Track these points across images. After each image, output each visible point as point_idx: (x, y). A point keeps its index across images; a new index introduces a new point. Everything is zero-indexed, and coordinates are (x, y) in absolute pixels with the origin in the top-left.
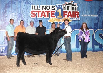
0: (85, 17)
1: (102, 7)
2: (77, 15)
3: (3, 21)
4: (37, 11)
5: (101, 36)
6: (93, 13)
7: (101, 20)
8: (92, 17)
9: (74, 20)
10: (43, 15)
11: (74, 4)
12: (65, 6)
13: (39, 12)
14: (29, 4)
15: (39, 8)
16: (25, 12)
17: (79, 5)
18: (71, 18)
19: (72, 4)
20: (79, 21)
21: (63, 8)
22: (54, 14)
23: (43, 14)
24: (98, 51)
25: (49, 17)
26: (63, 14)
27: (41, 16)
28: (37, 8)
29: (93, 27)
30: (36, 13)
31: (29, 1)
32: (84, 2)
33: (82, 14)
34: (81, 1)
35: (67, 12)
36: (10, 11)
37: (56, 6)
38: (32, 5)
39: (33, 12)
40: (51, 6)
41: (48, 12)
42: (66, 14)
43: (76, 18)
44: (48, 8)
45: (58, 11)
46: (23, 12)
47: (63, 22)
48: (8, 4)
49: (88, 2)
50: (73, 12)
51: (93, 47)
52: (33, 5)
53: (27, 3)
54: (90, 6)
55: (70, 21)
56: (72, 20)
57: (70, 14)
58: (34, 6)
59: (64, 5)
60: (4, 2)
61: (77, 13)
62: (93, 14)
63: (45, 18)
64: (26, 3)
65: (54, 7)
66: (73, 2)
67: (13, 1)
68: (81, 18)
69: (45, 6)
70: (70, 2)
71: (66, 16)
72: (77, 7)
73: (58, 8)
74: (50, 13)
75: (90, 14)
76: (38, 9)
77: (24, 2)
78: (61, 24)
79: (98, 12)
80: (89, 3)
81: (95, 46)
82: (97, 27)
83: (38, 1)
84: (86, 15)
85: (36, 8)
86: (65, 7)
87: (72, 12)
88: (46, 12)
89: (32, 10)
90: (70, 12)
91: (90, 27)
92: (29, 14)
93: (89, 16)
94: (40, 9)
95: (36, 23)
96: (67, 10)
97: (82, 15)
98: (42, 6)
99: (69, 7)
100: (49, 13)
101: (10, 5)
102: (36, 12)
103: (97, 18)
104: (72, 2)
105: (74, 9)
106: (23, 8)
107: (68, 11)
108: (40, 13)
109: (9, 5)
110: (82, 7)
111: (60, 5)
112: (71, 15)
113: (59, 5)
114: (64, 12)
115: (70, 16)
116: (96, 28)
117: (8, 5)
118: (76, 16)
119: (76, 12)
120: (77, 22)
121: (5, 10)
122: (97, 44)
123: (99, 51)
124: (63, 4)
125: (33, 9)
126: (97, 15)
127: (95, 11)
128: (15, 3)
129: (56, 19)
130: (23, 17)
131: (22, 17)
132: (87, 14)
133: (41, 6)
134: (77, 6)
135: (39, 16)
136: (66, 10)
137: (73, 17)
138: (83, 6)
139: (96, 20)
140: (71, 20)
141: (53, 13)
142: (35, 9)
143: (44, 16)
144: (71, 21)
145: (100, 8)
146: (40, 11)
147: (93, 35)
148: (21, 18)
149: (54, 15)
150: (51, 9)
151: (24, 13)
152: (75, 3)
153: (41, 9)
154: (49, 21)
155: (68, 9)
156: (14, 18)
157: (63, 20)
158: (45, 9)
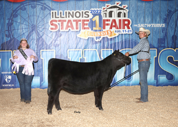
1: (173, 10)
2: (128, 25)
3: (8, 37)
5: (170, 59)
6: (156, 21)
7: (171, 33)
8: (154, 28)
10: (70, 27)
13: (62, 22)
14: (47, 10)
15: (63, 15)
16: (41, 22)
17: (131, 8)
18: (117, 30)
19: (118, 7)
20: (131, 34)
23: (70, 24)
27: (67, 28)
28: (59, 16)
29: (156, 45)
31: (47, 5)
32: (139, 4)
33: (137, 24)
34: (134, 3)
36: (19, 21)
38: (52, 11)
40: (82, 12)
42: (108, 24)
43: (124, 30)
44: (78, 15)
45: (94, 20)
46: (38, 22)
47: (102, 37)
48: (15, 11)
49: (147, 3)
50: (120, 20)
52: (54, 11)
54: (151, 10)
57: (114, 24)
58: (55, 13)
59: (104, 9)
60: (10, 8)
62: (156, 23)
63: (72, 31)
64: (42, 8)
65: (87, 13)
66: (120, 3)
67: (22, 6)
68: (134, 30)
69: (73, 12)
70: (114, 4)
73: (94, 15)
74: (81, 22)
75: (150, 23)
76: (61, 17)
78: (100, 40)
79: (166, 19)
80: (148, 5)
81: (160, 77)
82: (162, 45)
83: (61, 5)
84: (143, 25)
86: (106, 12)
87: (117, 20)
88: (74, 21)
89: (52, 19)
90: (115, 20)
92: (48, 26)
93: (149, 25)
94: (64, 17)
95: (58, 39)
96: (109, 17)
98: (67, 11)
100: (79, 22)
101: (18, 12)
103: (163, 29)
105: (122, 15)
106: (38, 17)
107: (111, 19)
110: (136, 12)
111: (97, 9)
113: (96, 9)
114: (104, 21)
116: (162, 47)
117: (15, 13)
118: (126, 27)
120: (127, 36)
121: (10, 21)
122: (164, 73)
123: (167, 86)
124: (103, 7)
125: (53, 17)
126: (164, 25)
127: (160, 17)
129: (91, 33)
131: (37, 31)
132: (145, 23)
133: (66, 12)
134: (128, 10)
137: (120, 28)
138: (138, 10)
139: (161, 33)
140: (116, 33)
142: (56, 17)
143: (71, 29)
144: (116, 36)
147: (156, 59)
148: (34, 32)
151: (39, 24)
152: (123, 5)
153: (66, 17)
154: (80, 35)
156: (24, 32)
157: (102, 34)
158: (73, 17)
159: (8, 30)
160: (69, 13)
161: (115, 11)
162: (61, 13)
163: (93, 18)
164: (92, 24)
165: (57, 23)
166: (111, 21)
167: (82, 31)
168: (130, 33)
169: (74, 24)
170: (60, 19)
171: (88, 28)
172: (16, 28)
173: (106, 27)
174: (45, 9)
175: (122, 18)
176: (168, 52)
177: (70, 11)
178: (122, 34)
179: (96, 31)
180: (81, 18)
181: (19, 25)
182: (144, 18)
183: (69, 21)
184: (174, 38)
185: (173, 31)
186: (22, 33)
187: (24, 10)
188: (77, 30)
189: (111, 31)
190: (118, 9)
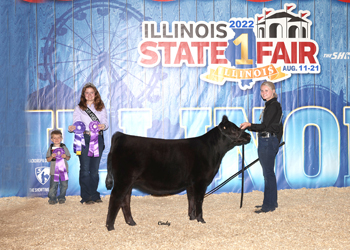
0: (339, 61)
2: (310, 55)
3: (45, 80)
9: (299, 71)
10: (184, 57)
11: (299, 15)
13: (168, 46)
14: (133, 19)
15: (170, 31)
16: (121, 47)
17: (318, 18)
18: (287, 65)
19: (289, 16)
20: (318, 75)
21: (255, 30)
22: (222, 53)
23: (184, 52)
25: (205, 64)
26: (257, 52)
27: (178, 61)
28: (161, 33)
30: (160, 51)
31: (133, 9)
32: (336, 8)
33: (328, 52)
34: (323, 5)
35: (270, 44)
36: (70, 43)
37: (229, 24)
38: (144, 23)
39: (149, 49)
40: (212, 26)
43: (303, 65)
44: (202, 31)
45: (236, 43)
46: (114, 46)
47: (255, 80)
48: (61, 20)
50: (294, 45)
52: (149, 23)
53: (126, 15)
55: (284, 75)
56: (288, 74)
57: (281, 53)
58: (152, 25)
59: (259, 19)
60: (49, 14)
61: (307, 49)
63: (190, 67)
64: (121, 16)
65: (221, 28)
66: (294, 6)
67: (78, 9)
68: (324, 65)
69: (191, 25)
70: (282, 8)
72: (307, 25)
73: (239, 32)
74: (209, 48)
76: (165, 36)
78: (250, 87)
83: (165, 9)
84: (342, 56)
85: (158, 31)
86: (263, 26)
88: (194, 44)
89: (145, 40)
90: (282, 43)
92: (136, 54)
94: (171, 37)
95: (158, 85)
96: (271, 36)
97: (328, 56)
98: (179, 23)
99: (279, 28)
100: (205, 48)
101: (67, 23)
102: (158, 48)
104: (288, 8)
105: (298, 32)
106: (114, 34)
107: (275, 41)
108: (174, 51)
109: (64, 23)
110: (328, 26)
111: (245, 19)
112: (284, 57)
113: (241, 20)
114: (260, 45)
115: (281, 58)
117: (61, 26)
119: (303, 45)
120: (308, 78)
121: (50, 43)
124: (257, 15)
125: (147, 36)
128: (84, 16)
129: (230, 71)
130: (114, 67)
131: (111, 67)
132: (347, 51)
133: (176, 26)
134: (310, 23)
136: (267, 39)
137: (294, 61)
138: (332, 21)
140: (286, 72)
141: (219, 48)
142: (153, 36)
143: (186, 61)
144: (285, 78)
146: (174, 44)
148: (104, 68)
149: (223, 57)
150: (212, 36)
151: (116, 51)
152: (301, 12)
153: (176, 36)
154: (207, 77)
155: (273, 34)
156: (81, 68)
157: (255, 73)
158: (191, 35)
159: (45, 64)
160: (183, 27)
161: (284, 24)
162: (164, 27)
163: (235, 38)
164: (234, 52)
165: (155, 50)
166: (275, 45)
167: (212, 67)
168: (316, 72)
169: (194, 51)
170: (163, 39)
171: (225, 62)
172: (63, 60)
173: (265, 58)
174: (128, 18)
175: (298, 39)
177: (184, 23)
178: (299, 74)
179: (242, 66)
180: (208, 39)
181: (69, 53)
182: (346, 39)
183: (184, 45)
186: (77, 71)
187: (81, 19)
188: (201, 65)
189: (274, 68)
190: (289, 19)
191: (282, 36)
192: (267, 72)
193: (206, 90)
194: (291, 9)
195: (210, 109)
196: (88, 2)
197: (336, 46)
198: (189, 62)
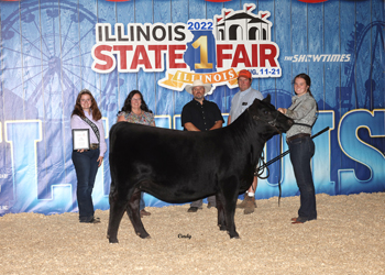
0: (300, 63)
1: (366, 24)
2: (271, 58)
4: (115, 48)
5: (363, 134)
6: (331, 47)
7: (363, 75)
8: (327, 64)
9: (260, 75)
10: (141, 62)
11: (259, 16)
12: (223, 24)
14: (85, 21)
16: (74, 51)
17: (278, 19)
19: (249, 17)
20: (279, 78)
21: (214, 32)
22: (180, 56)
23: (141, 56)
24: (352, 193)
25: (162, 69)
26: (217, 55)
27: (134, 66)
29: (332, 103)
30: (115, 55)
31: (85, 10)
32: (296, 9)
33: (291, 54)
34: (283, 6)
35: (230, 47)
36: (17, 47)
37: (187, 26)
38: (98, 25)
39: (103, 52)
40: (170, 28)
41: (157, 49)
42: (228, 56)
43: (264, 69)
44: (159, 33)
45: (195, 45)
46: (66, 51)
48: (8, 22)
49: (311, 8)
50: (254, 47)
51: (334, 176)
52: (103, 25)
53: (78, 17)
54: (320, 24)
57: (241, 56)
58: (107, 28)
59: (218, 20)
61: (268, 52)
62: (331, 53)
63: (147, 73)
64: (73, 18)
65: (179, 30)
66: (254, 7)
67: (25, 10)
68: (285, 68)
70: (241, 8)
71: (227, 63)
72: (268, 26)
74: (167, 52)
75: (318, 53)
76: (120, 39)
77: (66, 15)
78: (210, 93)
79: (352, 42)
80: (314, 11)
81: (343, 174)
82: (345, 102)
83: (119, 10)
84: (303, 58)
86: (222, 27)
89: (99, 43)
90: (243, 46)
91: (321, 101)
92: (89, 59)
93: (317, 58)
95: (114, 92)
96: (231, 39)
97: (289, 58)
98: (135, 25)
99: (239, 30)
100: (163, 52)
101: (14, 26)
102: (113, 52)
103: (347, 66)
104: (248, 8)
106: (66, 37)
107: (235, 44)
109: (11, 26)
110: (289, 27)
111: (204, 20)
112: (245, 60)
113: (200, 21)
114: (221, 47)
115: (241, 61)
116: (345, 106)
119: (264, 47)
120: (269, 83)
122: (350, 164)
123: (358, 193)
124: (216, 16)
126: (348, 56)
127: (341, 39)
128: (32, 18)
129: (189, 76)
130: (66, 72)
131: (63, 73)
132: (308, 53)
133: (132, 28)
134: (271, 24)
135: (124, 67)
136: (227, 41)
137: (255, 65)
138: (292, 22)
139: (343, 74)
141: (177, 52)
145: (360, 27)
147: (334, 133)
148: (56, 75)
149: (182, 61)
150: (170, 39)
151: (68, 56)
152: (261, 12)
153: (132, 39)
154: (165, 83)
156: (31, 75)
157: (215, 78)
158: (147, 38)
160: (139, 29)
161: (244, 26)
164: (193, 56)
165: (110, 54)
166: (235, 48)
168: (277, 75)
169: (151, 55)
170: (118, 43)
171: (184, 66)
172: (11, 66)
174: (81, 20)
176: (358, 116)
177: (140, 25)
178: (260, 79)
179: (201, 71)
180: (166, 42)
181: (17, 59)
182: (307, 41)
183: (140, 48)
184: (370, 85)
185: (368, 69)
186: (27, 77)
187: (29, 21)
188: (158, 70)
189: (234, 73)
190: (249, 20)
191: (242, 38)
192: (228, 76)
193: (164, 97)
194: (251, 9)
195: (169, 117)
196: (37, 3)
197: (297, 48)
198: (147, 67)
